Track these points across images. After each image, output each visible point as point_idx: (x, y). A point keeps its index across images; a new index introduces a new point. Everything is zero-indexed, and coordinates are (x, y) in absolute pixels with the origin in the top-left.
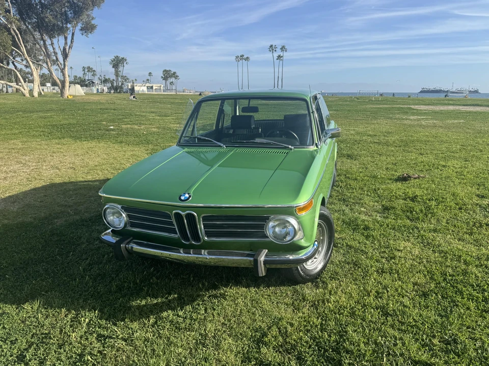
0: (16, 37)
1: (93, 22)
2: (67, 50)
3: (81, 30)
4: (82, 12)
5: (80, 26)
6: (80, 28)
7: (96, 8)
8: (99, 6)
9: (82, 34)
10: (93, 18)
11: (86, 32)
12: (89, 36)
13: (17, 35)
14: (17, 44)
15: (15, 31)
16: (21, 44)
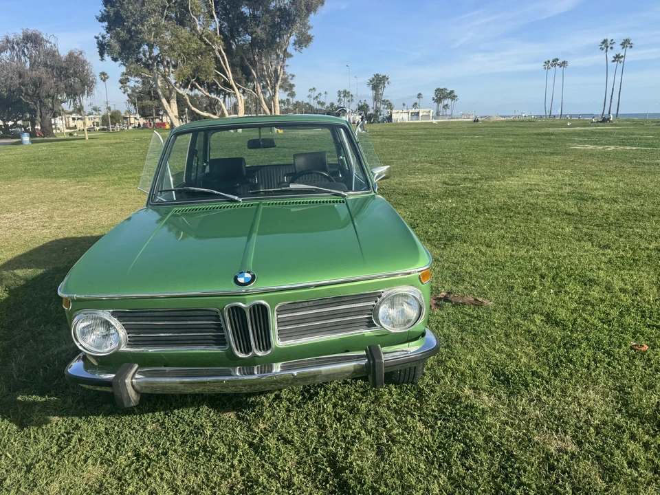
0: (221, 60)
1: (309, 32)
2: (279, 71)
3: (294, 44)
4: (294, 21)
5: (293, 39)
6: (293, 42)
7: (312, 15)
8: (315, 11)
9: (296, 49)
10: (309, 28)
11: (300, 47)
12: (302, 51)
13: (223, 57)
14: (223, 67)
15: (220, 52)
16: (226, 67)
